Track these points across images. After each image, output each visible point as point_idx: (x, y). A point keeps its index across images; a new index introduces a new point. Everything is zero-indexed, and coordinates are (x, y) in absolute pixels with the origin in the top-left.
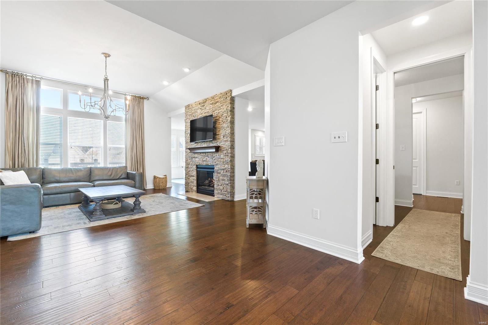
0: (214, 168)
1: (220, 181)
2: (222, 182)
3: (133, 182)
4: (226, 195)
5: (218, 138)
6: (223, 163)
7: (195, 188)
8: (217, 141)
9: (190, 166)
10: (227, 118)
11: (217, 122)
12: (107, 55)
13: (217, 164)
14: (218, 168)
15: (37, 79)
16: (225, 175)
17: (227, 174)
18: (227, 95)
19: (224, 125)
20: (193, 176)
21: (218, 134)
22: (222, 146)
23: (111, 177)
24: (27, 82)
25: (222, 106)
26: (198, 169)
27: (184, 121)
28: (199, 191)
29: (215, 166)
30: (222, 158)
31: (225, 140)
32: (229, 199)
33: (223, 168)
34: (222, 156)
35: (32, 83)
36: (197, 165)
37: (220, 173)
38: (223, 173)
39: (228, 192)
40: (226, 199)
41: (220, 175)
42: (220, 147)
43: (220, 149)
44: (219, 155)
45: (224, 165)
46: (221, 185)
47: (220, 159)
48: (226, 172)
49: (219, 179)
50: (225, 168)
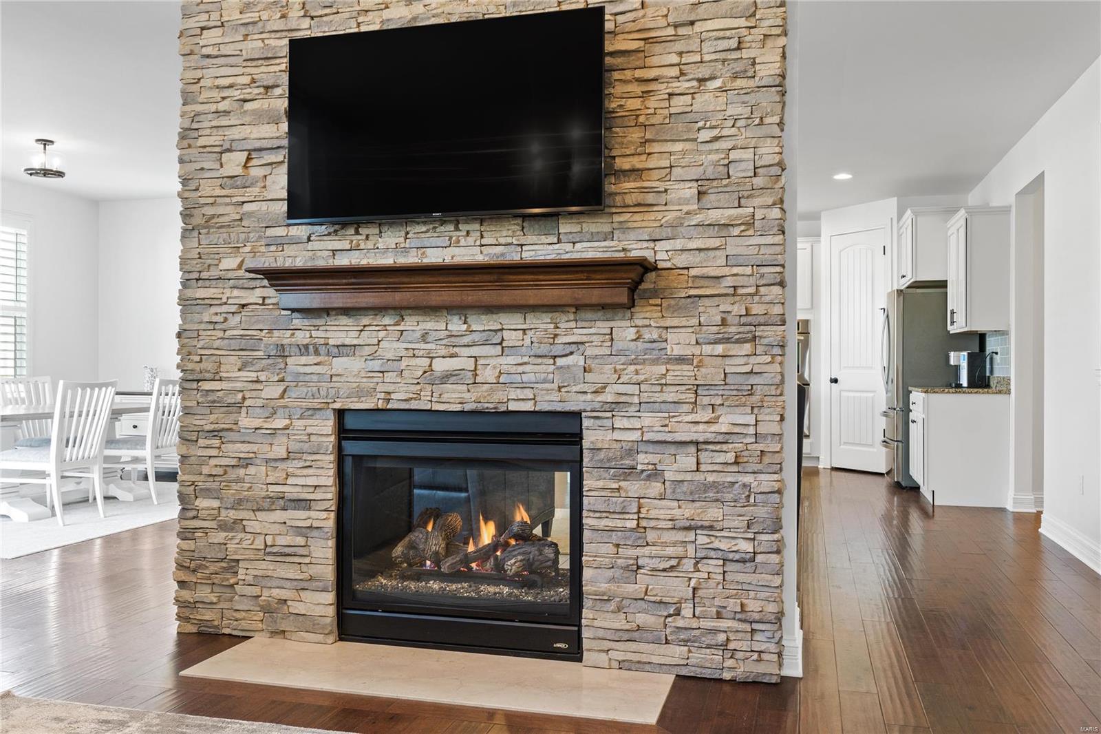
0: (579, 436)
1: (651, 536)
2: (674, 544)
4: (728, 640)
5: (629, 200)
6: (691, 397)
7: (322, 604)
8: (624, 228)
9: (245, 421)
10: (745, 54)
13: (614, 407)
14: (636, 436)
16: (707, 487)
17: (748, 479)
19: (704, 101)
20: (302, 504)
21: (636, 172)
22: (681, 261)
26: (352, 447)
27: (176, 46)
28: (357, 622)
29: (586, 423)
30: (681, 360)
31: (714, 216)
32: (761, 668)
33: (694, 437)
34: (679, 343)
36: (341, 414)
37: (655, 474)
38: (688, 477)
39: (756, 616)
40: (727, 675)
41: (656, 488)
42: (654, 274)
43: (662, 284)
44: (644, 331)
45: (706, 415)
46: (667, 565)
47: (655, 362)
48: (735, 468)
49: (644, 523)
50: (720, 438)
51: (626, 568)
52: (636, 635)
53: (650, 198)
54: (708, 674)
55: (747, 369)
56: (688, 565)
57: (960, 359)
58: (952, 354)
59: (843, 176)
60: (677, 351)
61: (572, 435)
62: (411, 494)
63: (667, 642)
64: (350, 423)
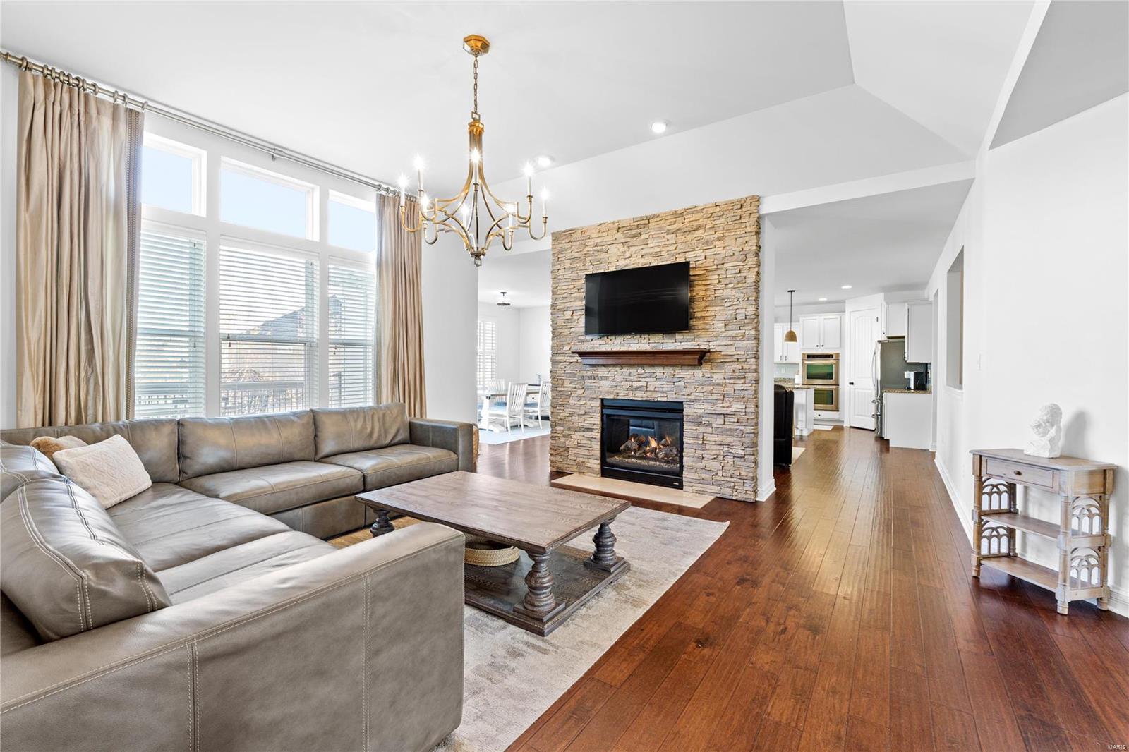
0: (683, 410)
1: (707, 447)
2: (716, 450)
3: (454, 456)
4: (735, 485)
5: (700, 327)
6: (722, 398)
7: (596, 464)
8: (698, 337)
9: (572, 402)
10: (742, 274)
11: (696, 283)
12: (480, 46)
13: (695, 401)
14: (702, 411)
15: (129, 106)
16: (728, 430)
17: (742, 428)
18: (743, 209)
19: (727, 292)
20: (590, 430)
21: (703, 318)
22: (718, 349)
23: (372, 443)
24: (98, 113)
25: (719, 239)
26: (607, 412)
27: (550, 275)
28: (608, 471)
29: (685, 406)
30: (718, 384)
31: (730, 333)
32: (747, 496)
33: (723, 412)
34: (718, 378)
35: (115, 117)
36: (602, 400)
37: (709, 425)
38: (721, 426)
39: (745, 478)
40: (734, 498)
41: (709, 430)
42: (709, 354)
43: (711, 358)
44: (705, 374)
45: (728, 404)
46: (713, 457)
47: (709, 385)
48: (738, 424)
49: (705, 442)
50: (732, 413)
51: (698, 458)
52: (702, 481)
53: (708, 327)
54: (727, 497)
55: (742, 388)
56: (721, 458)
57: (910, 375)
58: (906, 373)
59: (848, 287)
60: (717, 381)
61: (680, 410)
62: (629, 428)
63: (713, 485)
64: (606, 403)
